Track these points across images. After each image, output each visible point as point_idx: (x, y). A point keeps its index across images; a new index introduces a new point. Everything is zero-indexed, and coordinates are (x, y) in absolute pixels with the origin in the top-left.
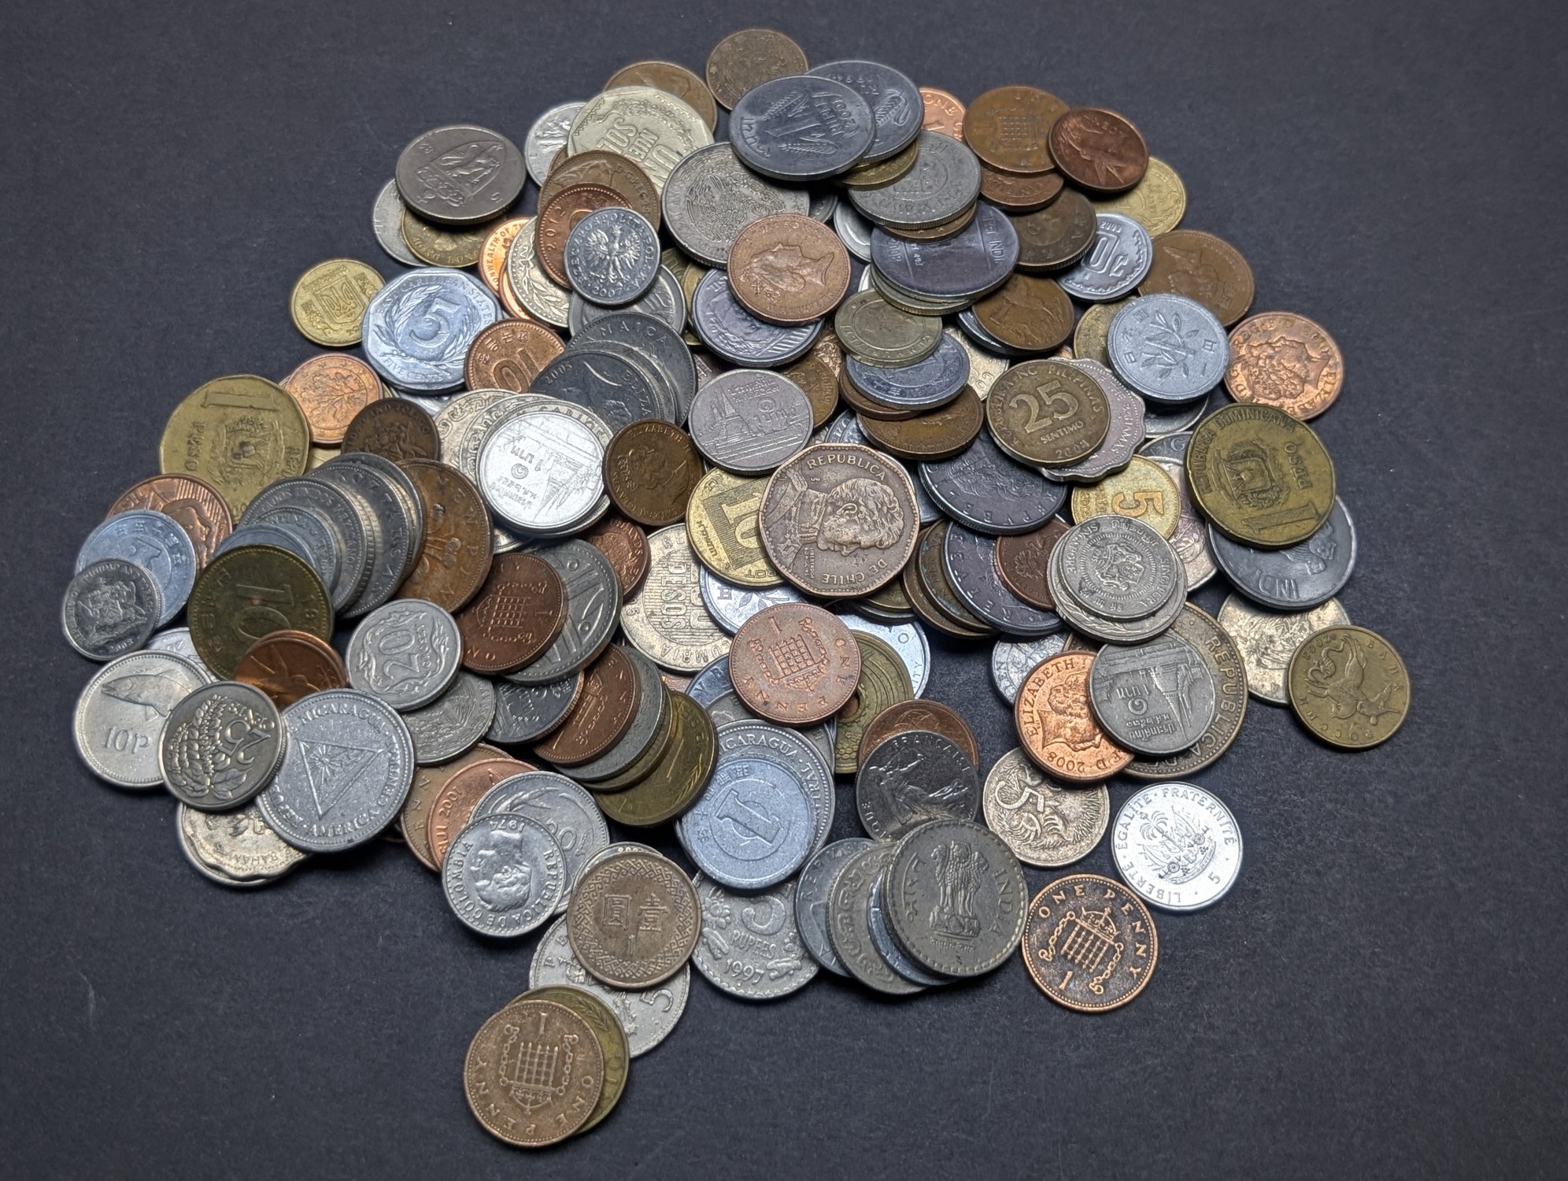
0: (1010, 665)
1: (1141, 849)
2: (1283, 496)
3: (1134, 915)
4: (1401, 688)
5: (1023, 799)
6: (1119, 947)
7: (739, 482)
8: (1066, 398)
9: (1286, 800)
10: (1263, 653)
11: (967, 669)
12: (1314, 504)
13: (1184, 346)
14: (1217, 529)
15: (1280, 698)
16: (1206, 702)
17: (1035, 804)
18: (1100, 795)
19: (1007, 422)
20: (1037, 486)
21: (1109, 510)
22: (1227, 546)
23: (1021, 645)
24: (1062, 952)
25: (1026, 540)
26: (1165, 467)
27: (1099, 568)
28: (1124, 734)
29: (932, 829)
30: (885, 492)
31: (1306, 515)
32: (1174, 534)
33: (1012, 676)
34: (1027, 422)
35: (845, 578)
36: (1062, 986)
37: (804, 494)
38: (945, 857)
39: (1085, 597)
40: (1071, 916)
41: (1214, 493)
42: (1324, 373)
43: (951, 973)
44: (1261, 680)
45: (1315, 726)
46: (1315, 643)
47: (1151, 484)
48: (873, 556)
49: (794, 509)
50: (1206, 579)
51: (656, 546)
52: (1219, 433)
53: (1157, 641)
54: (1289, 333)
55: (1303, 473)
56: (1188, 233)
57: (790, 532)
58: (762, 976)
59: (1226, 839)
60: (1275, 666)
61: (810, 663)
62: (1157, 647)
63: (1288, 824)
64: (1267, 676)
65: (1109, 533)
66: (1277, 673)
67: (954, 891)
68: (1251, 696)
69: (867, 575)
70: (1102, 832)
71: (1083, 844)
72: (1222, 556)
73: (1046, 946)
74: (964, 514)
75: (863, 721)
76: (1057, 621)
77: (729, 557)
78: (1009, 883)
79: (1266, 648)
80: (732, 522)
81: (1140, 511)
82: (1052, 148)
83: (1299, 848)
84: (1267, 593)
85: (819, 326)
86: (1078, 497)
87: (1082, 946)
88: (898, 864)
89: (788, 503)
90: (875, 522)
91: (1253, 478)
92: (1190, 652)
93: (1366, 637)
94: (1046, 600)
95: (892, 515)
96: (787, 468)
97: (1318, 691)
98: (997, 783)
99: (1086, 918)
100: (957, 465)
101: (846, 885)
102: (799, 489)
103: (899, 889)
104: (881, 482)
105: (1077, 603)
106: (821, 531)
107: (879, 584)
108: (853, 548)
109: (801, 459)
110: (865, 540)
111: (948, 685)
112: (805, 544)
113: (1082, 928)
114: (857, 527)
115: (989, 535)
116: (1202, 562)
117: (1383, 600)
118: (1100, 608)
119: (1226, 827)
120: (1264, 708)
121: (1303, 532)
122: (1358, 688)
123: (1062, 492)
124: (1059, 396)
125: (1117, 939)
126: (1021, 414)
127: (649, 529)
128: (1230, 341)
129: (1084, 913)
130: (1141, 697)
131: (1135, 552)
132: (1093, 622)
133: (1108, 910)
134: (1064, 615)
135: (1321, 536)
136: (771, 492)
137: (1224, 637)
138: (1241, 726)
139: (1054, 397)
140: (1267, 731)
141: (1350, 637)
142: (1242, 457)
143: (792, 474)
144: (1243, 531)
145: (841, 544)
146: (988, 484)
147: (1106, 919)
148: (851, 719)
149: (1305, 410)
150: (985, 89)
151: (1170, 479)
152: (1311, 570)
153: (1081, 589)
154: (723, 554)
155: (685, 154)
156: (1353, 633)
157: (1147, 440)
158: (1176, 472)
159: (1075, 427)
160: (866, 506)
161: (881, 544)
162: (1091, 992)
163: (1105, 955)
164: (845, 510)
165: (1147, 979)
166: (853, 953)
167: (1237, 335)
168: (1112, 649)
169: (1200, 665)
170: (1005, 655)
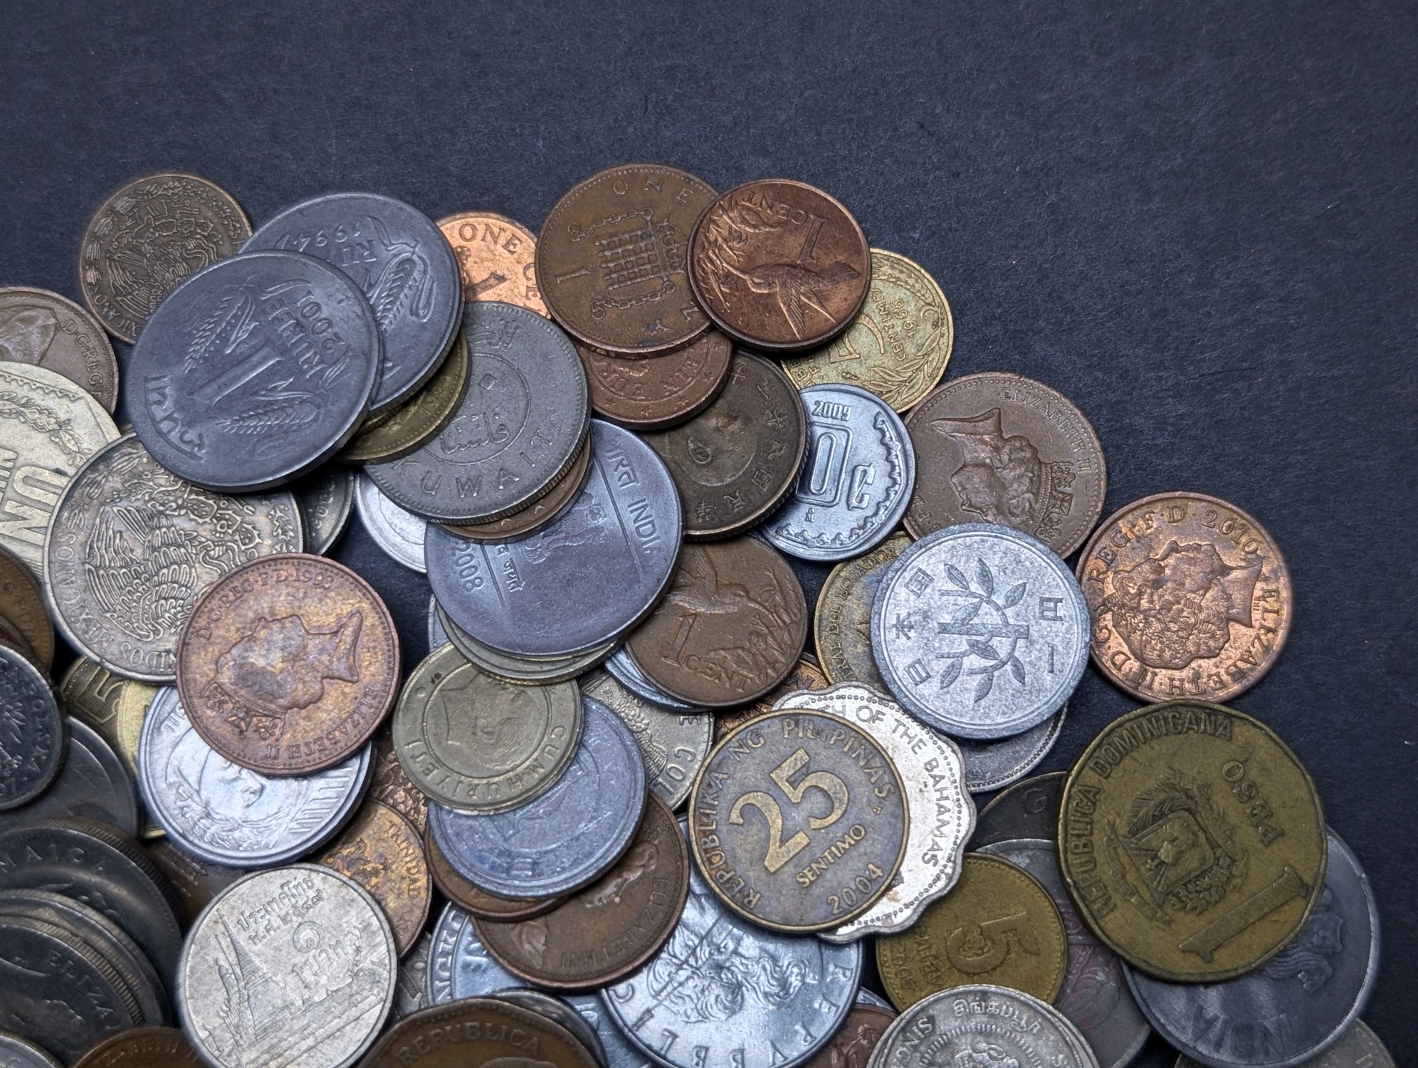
2: (1238, 870)
8: (823, 781)
12: (1293, 868)
19: (731, 860)
31: (1282, 895)
34: (765, 850)
41: (1120, 909)
42: (1258, 593)
52: (1105, 786)
54: (1182, 532)
55: (1262, 816)
56: (965, 382)
65: (953, 1032)
82: (697, 291)
85: (368, 753)
91: (1181, 854)
121: (1286, 930)
124: (811, 781)
126: (753, 836)
128: (1080, 581)
139: (802, 786)
142: (1155, 819)
144: (1184, 968)
149: (1238, 674)
150: (564, 187)
155: (71, 471)
159: (851, 842)
167: (1094, 563)
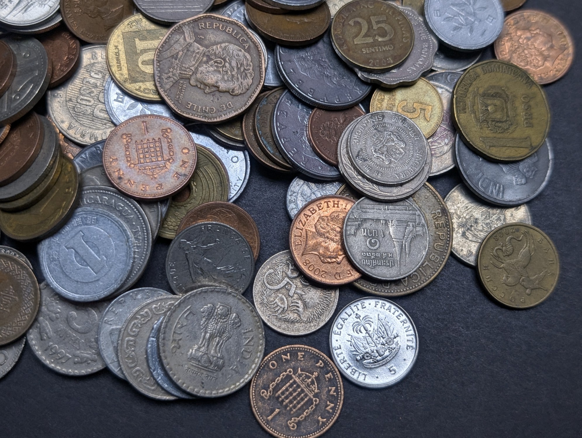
0: (299, 195)
1: (349, 338)
2: (512, 128)
3: (332, 382)
4: (553, 275)
5: (282, 285)
6: (316, 401)
7: (153, 27)
8: (387, 27)
9: (456, 329)
10: (468, 229)
11: (273, 190)
12: (530, 139)
13: (474, 15)
14: (462, 138)
15: (471, 260)
16: (420, 251)
17: (289, 290)
18: (333, 294)
19: (343, 33)
20: (351, 81)
21: (395, 109)
22: (465, 151)
23: (310, 184)
24: (277, 394)
25: (333, 115)
26: (440, 91)
27: (375, 145)
28: (358, 260)
29: (206, 292)
30: (246, 57)
31: (523, 144)
32: (432, 136)
33: (298, 202)
34: (356, 36)
35: (202, 108)
36: (270, 418)
37: (190, 45)
38: (210, 314)
39: (359, 162)
40: (290, 372)
41: (467, 114)
43: (194, 393)
44: (462, 246)
45: (489, 287)
46: (504, 231)
47: (427, 99)
48: (226, 99)
49: (181, 53)
50: (445, 171)
51: (87, 56)
52: (481, 76)
53: (398, 203)
55: (529, 117)
57: (173, 68)
58: (69, 359)
59: (408, 346)
60: (474, 239)
61: (160, 159)
62: (397, 207)
63: (452, 346)
64: (466, 245)
65: (388, 124)
66: (473, 244)
67: (212, 337)
68: (452, 255)
69: (218, 110)
70: (327, 319)
71: (312, 325)
72: (460, 157)
73: (266, 388)
74: (296, 87)
75: (189, 206)
76: (337, 173)
77: (129, 74)
78: (252, 338)
79: (471, 226)
80: (138, 51)
81: (415, 115)
83: (455, 363)
84: (483, 189)
86: (377, 96)
87: (291, 394)
88: (174, 311)
89: (177, 47)
90: (233, 76)
91: (496, 111)
92: (419, 215)
93: (539, 235)
94: (334, 159)
95: (246, 75)
96: (184, 24)
97: (497, 263)
98: (268, 270)
99: (300, 376)
100: (302, 54)
101: (137, 318)
102: (188, 40)
103: (171, 329)
104: (245, 50)
105: (352, 164)
106: (195, 73)
107: (224, 118)
108: (214, 89)
109: (195, 21)
110: (223, 86)
111: (257, 197)
112: (182, 78)
113: (295, 382)
114: (220, 76)
115: (310, 105)
116: (446, 159)
117: (557, 214)
118: (367, 171)
119: (410, 338)
120: (459, 265)
121: (519, 155)
122: (525, 267)
123: (367, 90)
124: (383, 25)
125: (316, 395)
126: (355, 30)
127: (84, 44)
128: (505, 22)
129: (299, 372)
130: (377, 238)
131: (403, 141)
132: (359, 180)
133: (316, 374)
134: (342, 171)
135: (529, 161)
136: (169, 38)
137: (445, 211)
138: (440, 273)
139: (379, 25)
140: (456, 281)
141: (528, 233)
143: (186, 29)
144: (479, 145)
145: (206, 85)
146: (318, 71)
147: (312, 380)
148: (179, 204)
149: (541, 78)
151: (440, 99)
152: (517, 182)
153: (358, 155)
154: (125, 71)
156: (531, 230)
157: (432, 71)
158: (446, 96)
159: (387, 48)
160: (230, 64)
161: (233, 92)
162: (288, 426)
163: (304, 404)
164: (215, 62)
165: (327, 428)
166: (130, 365)
167: (511, 19)
168: (367, 201)
169: (423, 226)
170: (298, 188)
